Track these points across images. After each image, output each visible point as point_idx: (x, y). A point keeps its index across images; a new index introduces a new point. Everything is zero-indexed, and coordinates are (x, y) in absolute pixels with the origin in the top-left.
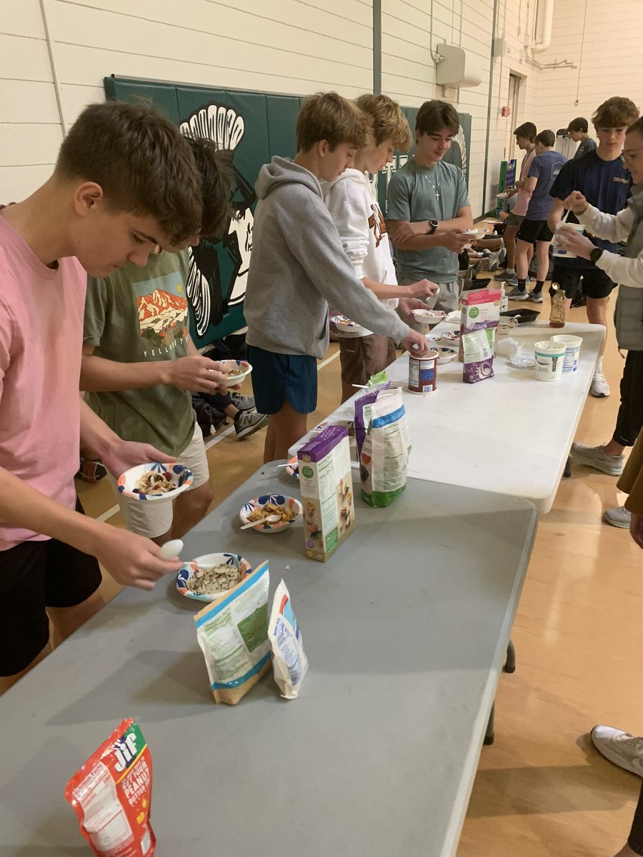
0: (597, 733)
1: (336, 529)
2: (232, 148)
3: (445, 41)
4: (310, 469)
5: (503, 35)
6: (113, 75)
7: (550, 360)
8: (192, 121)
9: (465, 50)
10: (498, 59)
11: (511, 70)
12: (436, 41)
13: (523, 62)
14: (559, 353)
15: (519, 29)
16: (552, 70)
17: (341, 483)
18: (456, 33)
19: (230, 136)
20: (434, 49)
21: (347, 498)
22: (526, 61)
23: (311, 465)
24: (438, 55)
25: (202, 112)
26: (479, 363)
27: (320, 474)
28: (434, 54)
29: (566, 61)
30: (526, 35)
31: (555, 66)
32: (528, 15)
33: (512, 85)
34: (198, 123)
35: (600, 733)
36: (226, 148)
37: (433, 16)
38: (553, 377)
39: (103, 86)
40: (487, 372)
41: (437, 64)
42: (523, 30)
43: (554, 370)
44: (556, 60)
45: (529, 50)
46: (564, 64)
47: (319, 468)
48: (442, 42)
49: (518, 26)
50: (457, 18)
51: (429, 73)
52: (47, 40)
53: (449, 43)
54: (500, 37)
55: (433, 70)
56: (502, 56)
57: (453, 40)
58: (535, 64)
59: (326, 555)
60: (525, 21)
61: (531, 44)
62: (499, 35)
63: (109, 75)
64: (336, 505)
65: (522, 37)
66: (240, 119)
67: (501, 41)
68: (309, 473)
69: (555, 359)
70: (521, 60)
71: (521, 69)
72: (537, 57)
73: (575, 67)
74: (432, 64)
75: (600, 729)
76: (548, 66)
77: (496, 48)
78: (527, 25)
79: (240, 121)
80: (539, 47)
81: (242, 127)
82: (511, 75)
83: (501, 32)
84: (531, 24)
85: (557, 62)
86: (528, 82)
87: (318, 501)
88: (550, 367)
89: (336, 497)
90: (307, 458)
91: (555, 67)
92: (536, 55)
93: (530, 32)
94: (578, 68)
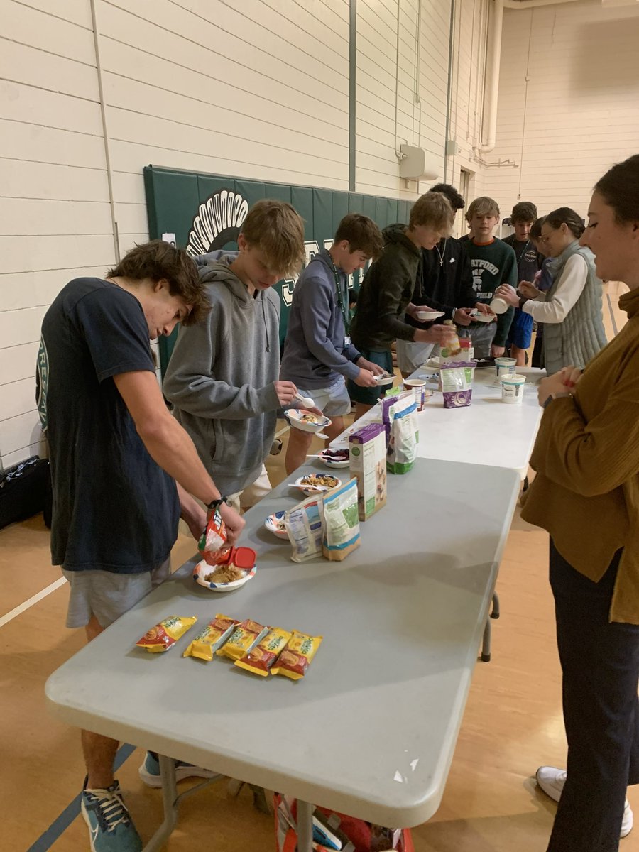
0: (541, 773)
1: (374, 498)
2: (238, 226)
3: (407, 142)
4: (358, 449)
5: (455, 137)
6: (151, 165)
7: (513, 387)
8: (208, 203)
9: (425, 151)
10: (451, 157)
11: (461, 166)
12: (400, 142)
13: (472, 160)
14: (521, 382)
15: (468, 133)
16: (496, 167)
17: (379, 465)
18: (416, 135)
19: (237, 216)
20: (398, 148)
21: (382, 479)
22: (474, 160)
23: (358, 446)
24: (402, 154)
25: (216, 196)
26: (455, 393)
27: (365, 453)
28: (398, 152)
29: (508, 161)
30: (474, 138)
31: (499, 164)
32: (475, 121)
33: (463, 179)
34: (213, 205)
35: (544, 774)
36: (234, 226)
37: (397, 121)
38: (517, 401)
39: (142, 173)
40: (463, 401)
41: (400, 161)
42: (471, 133)
43: (517, 395)
44: (500, 160)
45: (477, 150)
46: (507, 163)
47: (364, 448)
48: (404, 142)
49: (467, 131)
50: (417, 124)
51: (394, 169)
52: (105, 137)
53: (410, 144)
54: (452, 140)
55: (397, 166)
56: (454, 155)
57: (413, 141)
58: (481, 162)
59: (366, 516)
60: (473, 126)
61: (479, 145)
62: (451, 138)
63: (147, 165)
64: (375, 480)
65: (470, 140)
66: (245, 202)
67: (453, 143)
68: (358, 452)
69: (517, 386)
70: (470, 159)
71: (471, 166)
72: (483, 157)
73: (517, 166)
74: (397, 161)
75: (544, 770)
76: (494, 164)
77: (449, 148)
78: (474, 129)
79: (245, 204)
80: (485, 148)
81: (246, 209)
82: (462, 171)
83: (453, 135)
84: (478, 129)
85: (501, 161)
86: (476, 177)
87: (363, 473)
88: (514, 393)
89: (374, 474)
90: (356, 441)
91: (499, 166)
92: (482, 155)
93: (477, 136)
94: (519, 167)
